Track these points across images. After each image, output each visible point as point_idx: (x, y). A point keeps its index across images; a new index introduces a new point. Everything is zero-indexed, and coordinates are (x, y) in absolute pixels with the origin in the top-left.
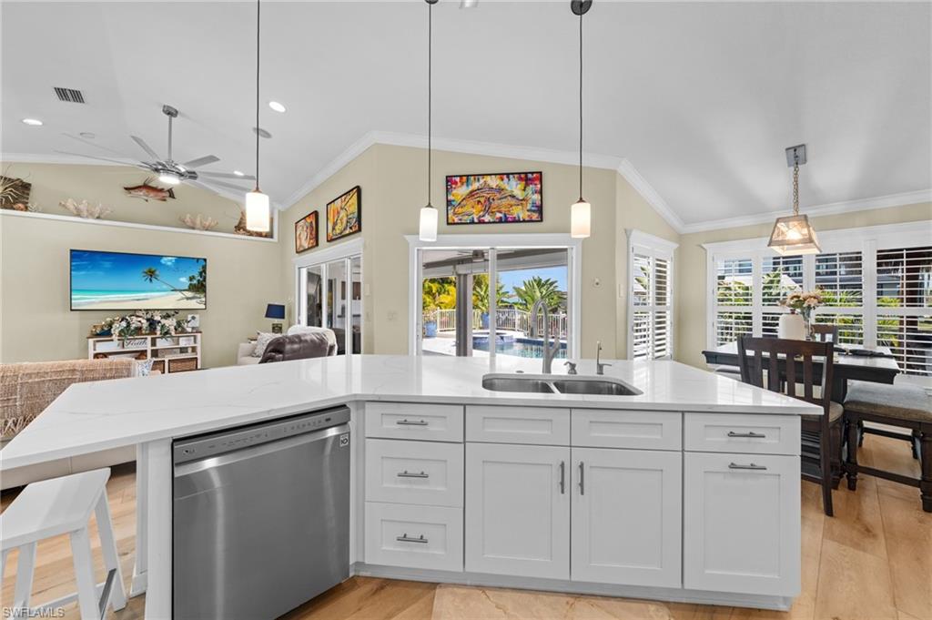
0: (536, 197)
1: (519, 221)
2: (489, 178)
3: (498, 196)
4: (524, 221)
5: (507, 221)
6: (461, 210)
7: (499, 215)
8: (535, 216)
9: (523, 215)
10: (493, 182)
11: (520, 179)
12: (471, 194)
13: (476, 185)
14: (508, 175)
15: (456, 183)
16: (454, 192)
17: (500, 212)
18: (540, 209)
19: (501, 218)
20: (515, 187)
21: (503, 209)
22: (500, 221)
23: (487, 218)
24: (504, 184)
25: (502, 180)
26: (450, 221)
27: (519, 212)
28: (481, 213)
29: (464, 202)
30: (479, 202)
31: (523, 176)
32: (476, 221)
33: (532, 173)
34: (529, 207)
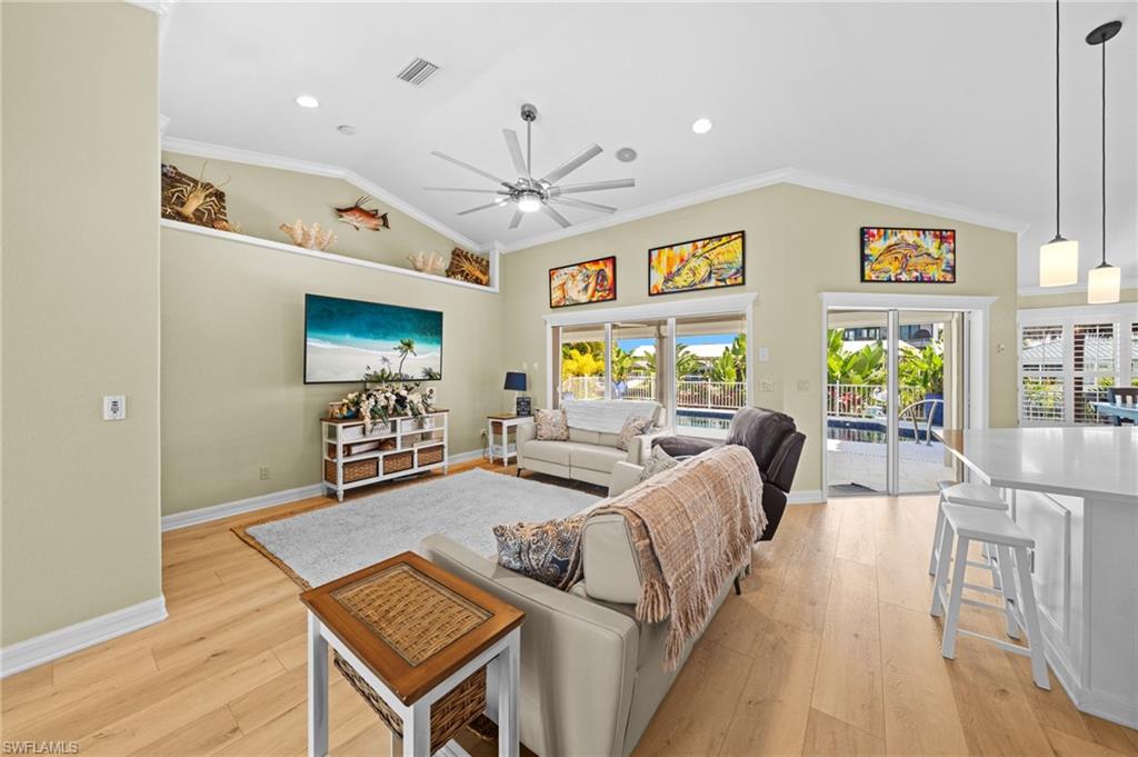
0: (950, 256)
1: (933, 282)
2: (906, 232)
3: (915, 253)
4: (939, 282)
5: (922, 281)
6: (878, 267)
7: (915, 274)
8: (949, 277)
9: (938, 275)
10: (910, 237)
11: (935, 236)
12: (889, 249)
13: (893, 240)
14: (924, 230)
15: (873, 236)
16: (872, 245)
17: (916, 270)
18: (953, 270)
19: (917, 277)
20: (930, 244)
21: (918, 268)
22: (917, 281)
23: (904, 277)
24: (920, 241)
25: (919, 235)
26: (867, 278)
27: (935, 272)
28: (899, 271)
29: (882, 258)
30: (896, 258)
31: (938, 233)
32: (893, 279)
33: (947, 231)
34: (943, 266)
